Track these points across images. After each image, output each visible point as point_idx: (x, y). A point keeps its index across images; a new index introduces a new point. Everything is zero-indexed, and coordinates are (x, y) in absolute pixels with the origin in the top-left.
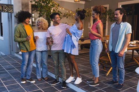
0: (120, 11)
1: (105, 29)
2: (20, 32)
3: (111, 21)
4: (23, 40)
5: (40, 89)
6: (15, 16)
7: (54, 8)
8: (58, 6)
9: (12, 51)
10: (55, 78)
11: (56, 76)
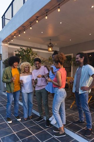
0: (81, 55)
1: (71, 72)
2: (7, 74)
3: (75, 66)
4: (8, 82)
5: (27, 128)
6: (3, 63)
7: (33, 56)
8: (36, 55)
9: (1, 90)
10: (39, 116)
11: (41, 114)
